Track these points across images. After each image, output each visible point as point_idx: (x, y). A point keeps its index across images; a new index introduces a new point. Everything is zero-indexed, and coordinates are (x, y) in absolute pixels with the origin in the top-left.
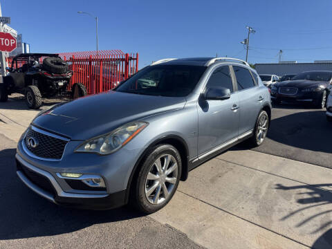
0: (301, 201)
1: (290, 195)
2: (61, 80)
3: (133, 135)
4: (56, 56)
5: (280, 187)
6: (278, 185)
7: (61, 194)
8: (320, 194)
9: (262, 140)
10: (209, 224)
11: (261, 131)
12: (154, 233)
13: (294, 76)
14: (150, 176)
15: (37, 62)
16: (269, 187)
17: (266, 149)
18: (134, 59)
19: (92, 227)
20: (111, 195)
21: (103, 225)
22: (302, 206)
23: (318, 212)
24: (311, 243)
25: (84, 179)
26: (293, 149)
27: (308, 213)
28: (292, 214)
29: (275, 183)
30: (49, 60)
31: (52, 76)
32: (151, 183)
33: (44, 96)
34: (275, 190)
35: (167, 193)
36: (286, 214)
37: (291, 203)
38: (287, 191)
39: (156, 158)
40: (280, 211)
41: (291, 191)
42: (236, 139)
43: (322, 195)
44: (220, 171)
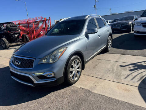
0: (131, 70)
1: (126, 69)
2: (16, 34)
3: (62, 53)
4: (11, 23)
5: (121, 66)
6: (121, 65)
7: (36, 82)
8: (137, 67)
9: (110, 48)
10: (98, 84)
11: (109, 45)
12: (77, 92)
13: (118, 19)
14: (71, 69)
15: (3, 27)
16: (117, 67)
17: (112, 52)
18: (48, 20)
19: (51, 93)
20: (57, 79)
21: (55, 92)
22: (131, 72)
23: (138, 73)
24: (138, 85)
25: (45, 74)
26: (123, 50)
27: (134, 74)
28: (128, 76)
29: (119, 65)
30: (9, 25)
31: (12, 32)
32: (72, 72)
33: (10, 43)
34: (120, 68)
35: (78, 75)
36: (126, 76)
37: (127, 72)
38: (125, 67)
39: (72, 62)
40: (123, 75)
41: (126, 67)
42: (101, 50)
43: (138, 67)
44: (96, 64)
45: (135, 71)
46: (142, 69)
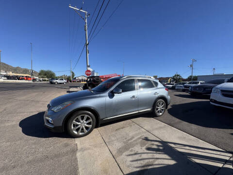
0: (148, 149)
1: (145, 145)
3: (67, 106)
8: (164, 148)
9: (161, 114)
10: (93, 148)
14: (74, 123)
26: (177, 120)
28: (135, 154)
29: (145, 136)
30: (95, 78)
32: (77, 125)
34: (141, 140)
35: (86, 131)
38: (146, 142)
40: (131, 151)
41: (149, 142)
42: (137, 112)
45: (152, 152)
46: (166, 153)
